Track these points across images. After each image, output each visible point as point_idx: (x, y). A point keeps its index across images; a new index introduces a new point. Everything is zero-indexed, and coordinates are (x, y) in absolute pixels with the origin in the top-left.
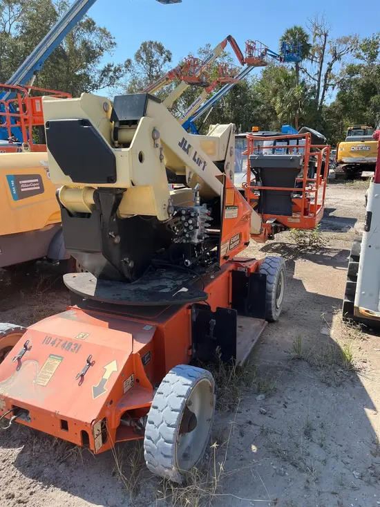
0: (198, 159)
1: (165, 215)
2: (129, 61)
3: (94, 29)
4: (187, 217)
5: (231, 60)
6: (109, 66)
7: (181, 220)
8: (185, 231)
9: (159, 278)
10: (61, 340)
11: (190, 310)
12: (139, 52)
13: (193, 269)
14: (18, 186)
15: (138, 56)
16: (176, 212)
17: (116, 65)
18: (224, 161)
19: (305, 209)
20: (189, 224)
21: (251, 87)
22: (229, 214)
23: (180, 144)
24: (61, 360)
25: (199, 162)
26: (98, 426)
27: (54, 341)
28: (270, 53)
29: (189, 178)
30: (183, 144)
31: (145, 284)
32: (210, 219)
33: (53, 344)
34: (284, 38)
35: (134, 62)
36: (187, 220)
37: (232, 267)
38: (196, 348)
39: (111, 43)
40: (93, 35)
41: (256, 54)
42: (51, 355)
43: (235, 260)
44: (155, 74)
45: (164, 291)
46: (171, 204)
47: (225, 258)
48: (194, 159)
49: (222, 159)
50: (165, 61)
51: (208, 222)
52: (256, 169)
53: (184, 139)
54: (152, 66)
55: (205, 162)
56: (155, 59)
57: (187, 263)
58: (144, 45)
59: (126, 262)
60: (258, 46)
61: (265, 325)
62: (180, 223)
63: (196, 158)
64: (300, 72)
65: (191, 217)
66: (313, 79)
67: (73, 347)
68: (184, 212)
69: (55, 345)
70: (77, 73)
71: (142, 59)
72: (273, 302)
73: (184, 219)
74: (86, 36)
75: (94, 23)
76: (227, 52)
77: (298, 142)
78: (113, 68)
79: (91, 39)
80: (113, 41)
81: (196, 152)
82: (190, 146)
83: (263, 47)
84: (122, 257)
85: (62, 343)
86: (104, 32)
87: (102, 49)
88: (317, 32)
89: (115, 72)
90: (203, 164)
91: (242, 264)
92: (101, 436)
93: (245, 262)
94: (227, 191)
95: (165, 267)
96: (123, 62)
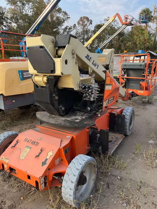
0: (95, 63)
1: (78, 88)
2: (75, 25)
3: (61, 12)
4: (88, 89)
5: (117, 23)
6: (67, 27)
7: (86, 90)
8: (87, 95)
9: (75, 115)
10: (31, 140)
11: (88, 130)
12: (79, 21)
13: (91, 111)
14: (23, 75)
15: (78, 23)
16: (83, 87)
17: (70, 26)
18: (109, 65)
19: (146, 87)
20: (89, 92)
21: (126, 34)
22: (108, 88)
23: (86, 57)
24: (30, 149)
25: (95, 65)
26: (43, 179)
27: (29, 140)
28: (135, 20)
29: (90, 72)
30: (87, 57)
31: (69, 117)
32: (99, 90)
33: (28, 141)
34: (141, 13)
35: (77, 25)
36: (88, 90)
37: (109, 111)
38: (91, 146)
39: (68, 18)
40: (61, 14)
41: (129, 21)
42: (27, 146)
43: (111, 108)
44: (85, 30)
45: (77, 121)
46: (80, 83)
47: (106, 107)
48: (93, 64)
49: (108, 64)
50: (89, 24)
51: (98, 91)
52: (124, 69)
53: (88, 55)
54: (84, 27)
55: (98, 65)
56: (85, 23)
57: (88, 109)
58: (81, 18)
59: (61, 108)
60: (129, 17)
61: (123, 137)
62: (86, 91)
63: (94, 63)
64: (148, 27)
65: (90, 89)
66: (154, 30)
67: (36, 144)
68: (87, 87)
69: (29, 142)
70: (54, 30)
71: (80, 24)
72: (128, 127)
73: (87, 89)
74: (58, 15)
75: (61, 9)
76: (116, 20)
77: (145, 57)
78: (68, 28)
79: (60, 16)
80: (68, 16)
81: (94, 61)
82: (91, 58)
83: (132, 17)
84: (59, 105)
85: (31, 141)
86: (65, 13)
87: (64, 20)
88: (155, 10)
89: (69, 29)
90: (97, 66)
91: (114, 110)
92: (44, 183)
93: (116, 109)
94: (107, 78)
95: (79, 110)
96: (72, 25)
